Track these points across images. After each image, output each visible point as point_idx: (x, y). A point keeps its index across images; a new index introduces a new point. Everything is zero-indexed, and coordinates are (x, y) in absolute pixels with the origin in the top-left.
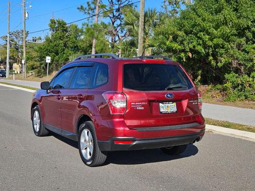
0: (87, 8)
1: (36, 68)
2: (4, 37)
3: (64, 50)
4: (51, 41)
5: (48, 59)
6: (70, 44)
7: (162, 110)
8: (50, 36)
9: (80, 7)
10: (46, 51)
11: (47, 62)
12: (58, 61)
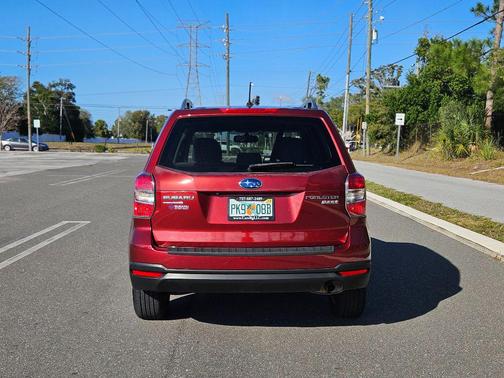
0: (491, 8)
1: (381, 137)
2: (357, 81)
3: (440, 99)
4: (418, 83)
5: (400, 119)
6: (455, 86)
7: (233, 214)
8: (416, 72)
9: (475, 7)
10: (403, 102)
11: (397, 123)
12: (426, 121)
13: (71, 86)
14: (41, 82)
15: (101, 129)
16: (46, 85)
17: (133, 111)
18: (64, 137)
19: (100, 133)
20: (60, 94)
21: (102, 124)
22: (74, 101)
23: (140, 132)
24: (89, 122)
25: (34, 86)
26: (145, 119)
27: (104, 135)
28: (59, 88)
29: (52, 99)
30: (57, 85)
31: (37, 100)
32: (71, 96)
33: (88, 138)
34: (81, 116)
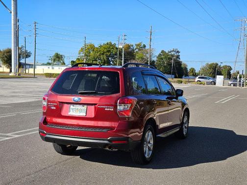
13: (178, 52)
14: (165, 51)
15: (192, 72)
16: (167, 52)
17: (210, 63)
18: (173, 76)
19: (192, 74)
20: (173, 56)
21: (193, 70)
22: (179, 59)
23: (213, 74)
24: (186, 69)
25: (162, 52)
26: (216, 67)
27: (193, 75)
28: (173, 53)
29: (169, 58)
30: (172, 51)
31: (162, 59)
32: (178, 57)
33: (185, 76)
34: (182, 66)
